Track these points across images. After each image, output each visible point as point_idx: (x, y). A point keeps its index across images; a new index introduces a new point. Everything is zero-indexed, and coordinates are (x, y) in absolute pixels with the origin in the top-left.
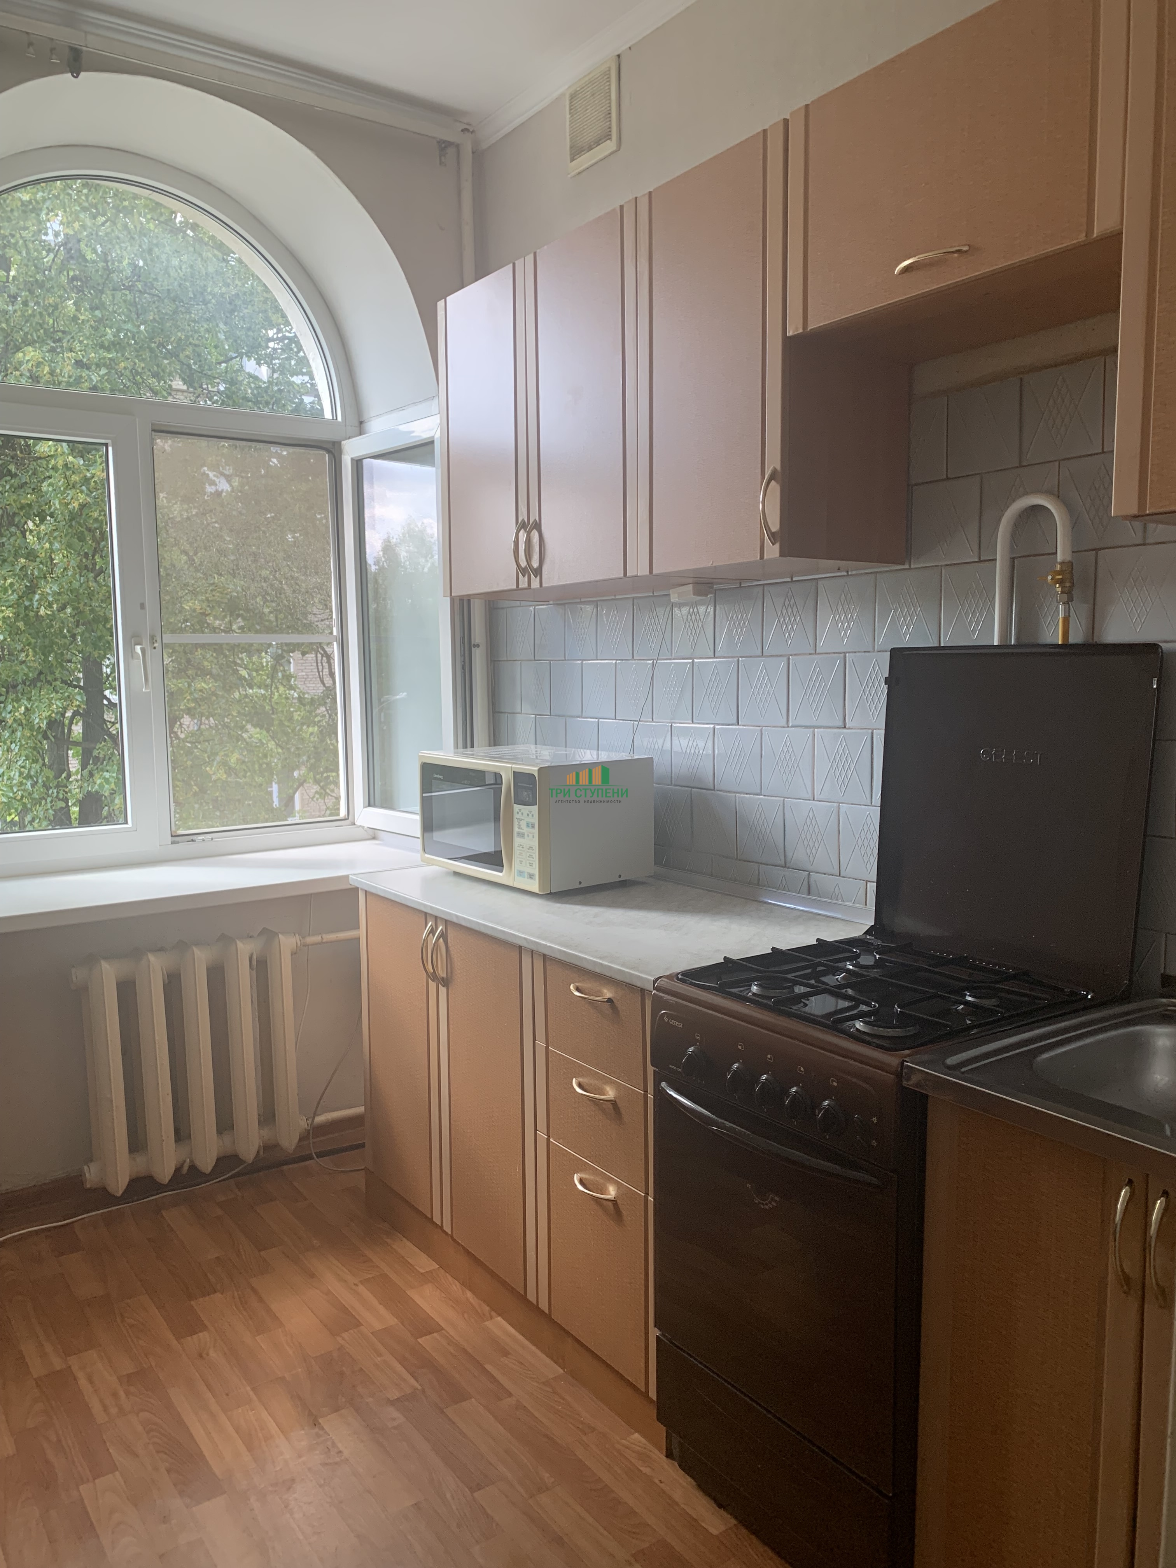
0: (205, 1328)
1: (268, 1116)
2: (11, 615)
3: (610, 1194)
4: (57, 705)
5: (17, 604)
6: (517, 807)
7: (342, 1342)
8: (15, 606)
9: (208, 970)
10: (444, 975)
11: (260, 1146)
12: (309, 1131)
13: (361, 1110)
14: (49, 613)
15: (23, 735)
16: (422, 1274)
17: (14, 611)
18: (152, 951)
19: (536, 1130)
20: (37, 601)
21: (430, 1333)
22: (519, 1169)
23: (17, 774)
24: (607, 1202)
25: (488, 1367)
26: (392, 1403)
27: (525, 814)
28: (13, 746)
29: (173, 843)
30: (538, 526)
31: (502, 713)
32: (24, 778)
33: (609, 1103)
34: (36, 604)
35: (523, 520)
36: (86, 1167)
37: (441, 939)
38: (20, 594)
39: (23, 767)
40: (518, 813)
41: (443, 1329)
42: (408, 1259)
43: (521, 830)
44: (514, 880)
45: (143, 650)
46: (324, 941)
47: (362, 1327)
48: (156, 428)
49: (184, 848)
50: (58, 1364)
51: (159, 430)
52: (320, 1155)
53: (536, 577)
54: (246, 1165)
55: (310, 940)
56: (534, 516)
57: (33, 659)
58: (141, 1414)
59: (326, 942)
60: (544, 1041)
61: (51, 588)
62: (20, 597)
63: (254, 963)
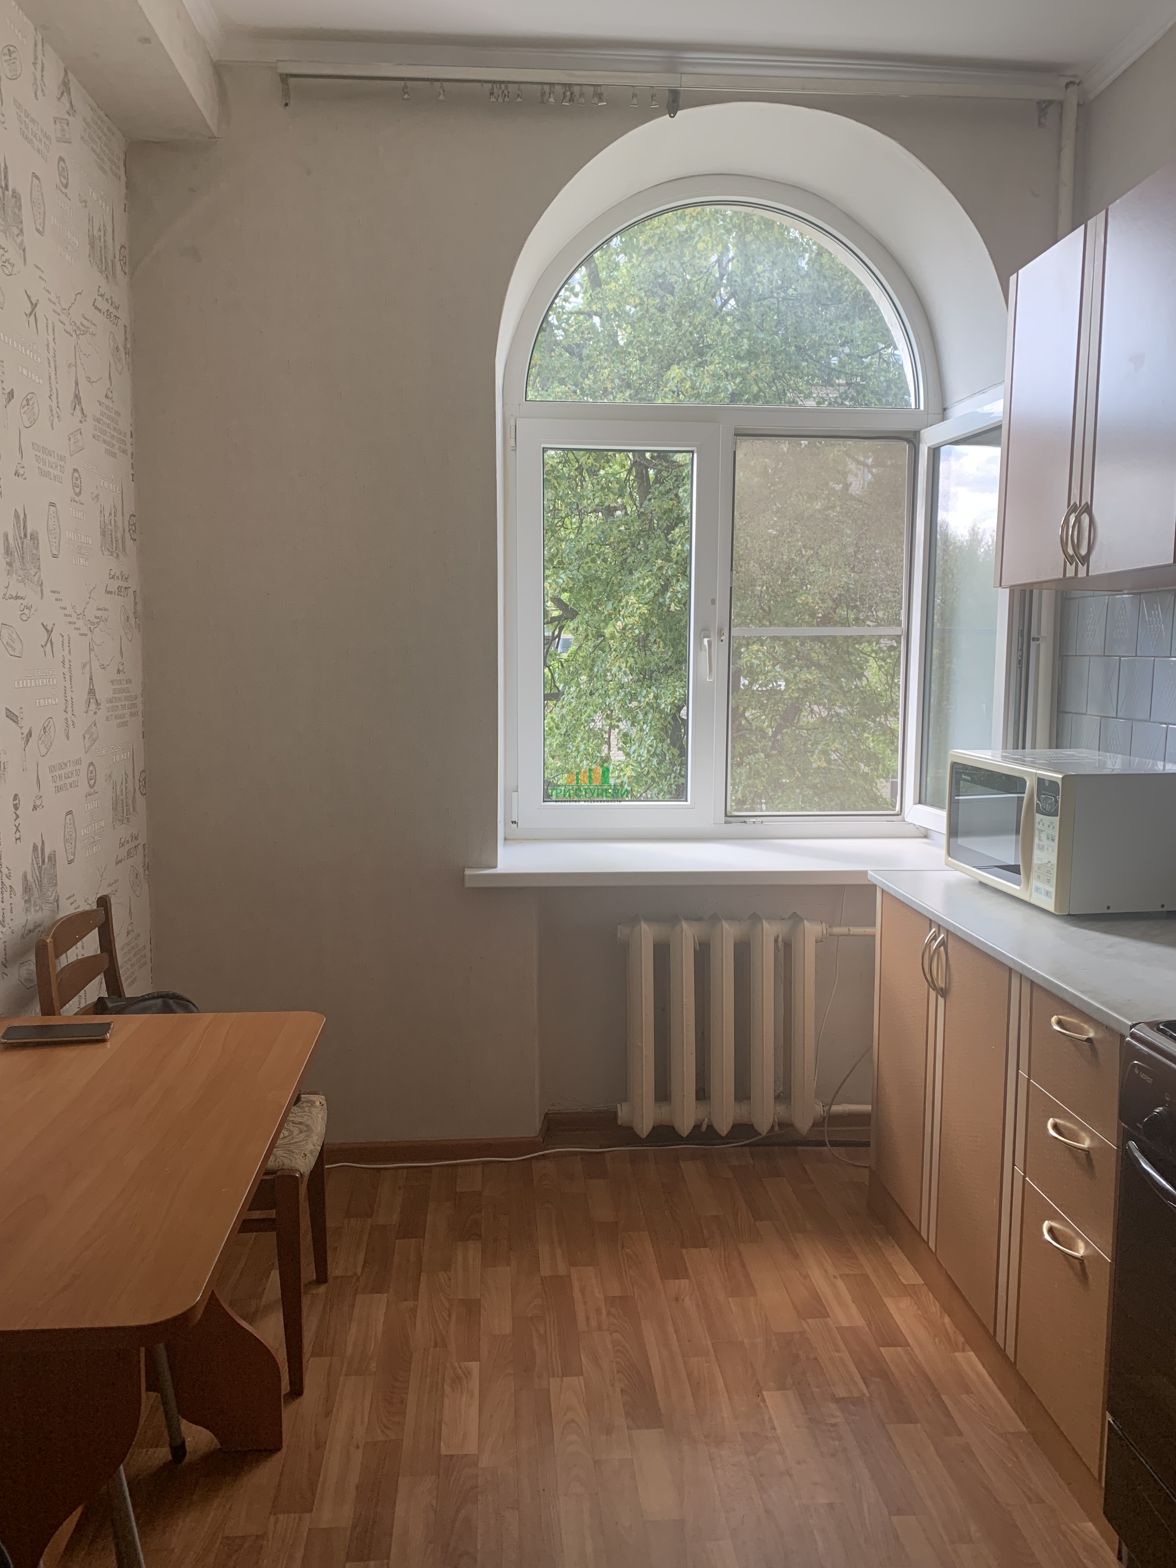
0: (688, 1277)
1: (783, 1096)
2: (646, 611)
3: (1078, 1252)
4: (680, 693)
5: (652, 601)
6: (1038, 817)
7: (805, 1326)
8: (651, 603)
9: (735, 944)
10: (943, 986)
11: (774, 1121)
12: (824, 1118)
13: (868, 1108)
14: (678, 609)
15: (653, 717)
16: (905, 1285)
17: (649, 608)
18: (688, 919)
19: (1014, 1165)
20: (669, 598)
21: (894, 1345)
22: (996, 1201)
23: (646, 751)
24: (1074, 1259)
25: (944, 1397)
26: (837, 1400)
27: (1046, 825)
28: (645, 726)
29: (726, 822)
30: (1088, 509)
31: (1067, 712)
32: (651, 756)
33: (1084, 1152)
34: (668, 601)
35: (1075, 503)
36: (619, 1106)
37: (942, 947)
38: (656, 592)
39: (651, 746)
40: (1039, 823)
41: (909, 1346)
42: (895, 1267)
43: (1041, 843)
44: (1031, 896)
45: (710, 643)
46: (851, 933)
47: (828, 1319)
48: (738, 432)
49: (736, 828)
50: (562, 1269)
51: (740, 434)
52: (834, 1144)
53: (1083, 565)
54: (760, 1137)
55: (836, 930)
56: (1086, 499)
57: (663, 650)
58: (615, 1334)
59: (853, 935)
60: (1027, 1072)
61: (681, 586)
62: (656, 595)
63: (780, 944)
